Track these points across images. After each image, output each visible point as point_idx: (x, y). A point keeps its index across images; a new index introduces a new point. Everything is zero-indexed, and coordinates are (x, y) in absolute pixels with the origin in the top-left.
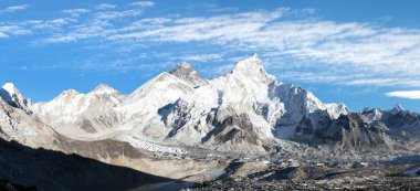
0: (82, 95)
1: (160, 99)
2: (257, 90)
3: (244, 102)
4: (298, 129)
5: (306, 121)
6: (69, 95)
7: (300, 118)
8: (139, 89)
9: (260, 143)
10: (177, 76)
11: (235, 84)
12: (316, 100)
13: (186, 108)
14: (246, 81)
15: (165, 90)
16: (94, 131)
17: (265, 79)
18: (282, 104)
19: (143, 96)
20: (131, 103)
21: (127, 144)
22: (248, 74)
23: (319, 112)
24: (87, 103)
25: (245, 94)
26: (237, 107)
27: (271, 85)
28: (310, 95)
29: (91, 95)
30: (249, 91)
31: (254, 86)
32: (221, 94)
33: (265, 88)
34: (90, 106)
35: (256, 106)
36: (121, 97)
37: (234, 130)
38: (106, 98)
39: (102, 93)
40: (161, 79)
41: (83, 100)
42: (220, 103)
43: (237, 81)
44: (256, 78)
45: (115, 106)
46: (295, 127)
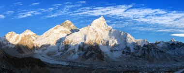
0: (18, 34)
1: (56, 38)
2: (103, 34)
3: (97, 40)
4: (123, 52)
5: (128, 48)
6: (12, 34)
7: (124, 47)
8: (46, 33)
9: (105, 59)
10: (64, 27)
11: (92, 31)
12: (132, 38)
13: (69, 42)
14: (98, 30)
15: (58, 34)
16: (23, 52)
17: (107, 28)
18: (116, 40)
20: (41, 39)
21: (39, 60)
22: (99, 26)
23: (134, 44)
24: (20, 39)
25: (97, 36)
27: (110, 31)
28: (129, 35)
29: (22, 35)
30: (99, 34)
31: (102, 32)
32: (85, 36)
33: (107, 32)
34: (21, 40)
35: (103, 41)
36: (37, 36)
37: (93, 53)
38: (29, 36)
39: (28, 34)
40: (56, 28)
41: (18, 38)
42: (85, 40)
44: (102, 28)
45: (34, 40)
46: (122, 51)
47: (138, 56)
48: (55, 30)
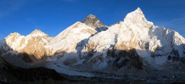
0: (23, 36)
1: (76, 40)
2: (141, 32)
3: (133, 41)
4: (169, 58)
5: (175, 52)
6: (15, 36)
7: (171, 50)
8: (61, 33)
9: (144, 68)
10: (87, 24)
11: (125, 28)
12: (181, 37)
13: (93, 46)
14: (133, 27)
15: (79, 34)
16: (30, 61)
17: (145, 24)
18: (159, 41)
19: (64, 38)
20: (56, 42)
21: (53, 71)
22: (134, 22)
23: (183, 45)
24: (26, 42)
25: (133, 36)
26: (128, 44)
27: (151, 28)
28: (177, 34)
29: (29, 37)
30: (135, 33)
31: (139, 30)
32: (116, 36)
33: (147, 30)
34: (28, 45)
35: (141, 43)
36: (49, 38)
37: (127, 60)
38: (39, 39)
39: (37, 35)
40: (76, 27)
41: (23, 41)
42: (116, 42)
43: (127, 27)
44: (140, 24)
45: (45, 44)
46: (167, 56)
48: (74, 29)
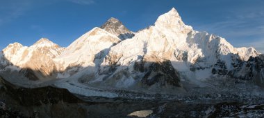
0: (26, 47)
1: (93, 50)
2: (177, 39)
3: (167, 50)
4: (214, 72)
5: (221, 64)
6: (15, 47)
7: (215, 61)
8: (74, 42)
9: (181, 85)
10: (107, 30)
11: (157, 35)
12: (228, 45)
13: (116, 57)
14: (166, 32)
15: (97, 43)
16: (36, 78)
17: (182, 29)
18: (200, 50)
19: (78, 49)
20: (68, 54)
21: (66, 90)
22: (168, 26)
23: (231, 56)
24: (30, 55)
25: (166, 44)
26: (160, 55)
27: (190, 34)
28: (223, 41)
29: (33, 48)
30: (170, 41)
32: (146, 45)
33: (184, 37)
34: (33, 58)
35: (177, 53)
36: (59, 49)
37: (159, 75)
38: (47, 50)
39: (43, 46)
40: (94, 34)
41: (26, 53)
42: (145, 52)
43: (159, 33)
44: (175, 29)
45: (54, 57)
46: (211, 69)
47: (240, 78)
48: (91, 37)
